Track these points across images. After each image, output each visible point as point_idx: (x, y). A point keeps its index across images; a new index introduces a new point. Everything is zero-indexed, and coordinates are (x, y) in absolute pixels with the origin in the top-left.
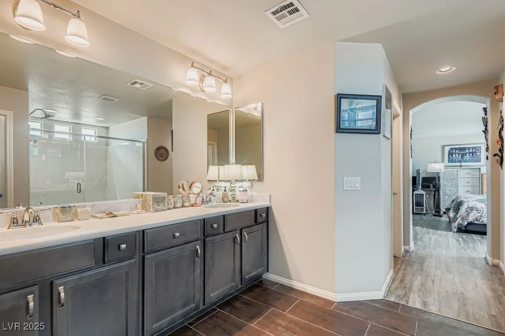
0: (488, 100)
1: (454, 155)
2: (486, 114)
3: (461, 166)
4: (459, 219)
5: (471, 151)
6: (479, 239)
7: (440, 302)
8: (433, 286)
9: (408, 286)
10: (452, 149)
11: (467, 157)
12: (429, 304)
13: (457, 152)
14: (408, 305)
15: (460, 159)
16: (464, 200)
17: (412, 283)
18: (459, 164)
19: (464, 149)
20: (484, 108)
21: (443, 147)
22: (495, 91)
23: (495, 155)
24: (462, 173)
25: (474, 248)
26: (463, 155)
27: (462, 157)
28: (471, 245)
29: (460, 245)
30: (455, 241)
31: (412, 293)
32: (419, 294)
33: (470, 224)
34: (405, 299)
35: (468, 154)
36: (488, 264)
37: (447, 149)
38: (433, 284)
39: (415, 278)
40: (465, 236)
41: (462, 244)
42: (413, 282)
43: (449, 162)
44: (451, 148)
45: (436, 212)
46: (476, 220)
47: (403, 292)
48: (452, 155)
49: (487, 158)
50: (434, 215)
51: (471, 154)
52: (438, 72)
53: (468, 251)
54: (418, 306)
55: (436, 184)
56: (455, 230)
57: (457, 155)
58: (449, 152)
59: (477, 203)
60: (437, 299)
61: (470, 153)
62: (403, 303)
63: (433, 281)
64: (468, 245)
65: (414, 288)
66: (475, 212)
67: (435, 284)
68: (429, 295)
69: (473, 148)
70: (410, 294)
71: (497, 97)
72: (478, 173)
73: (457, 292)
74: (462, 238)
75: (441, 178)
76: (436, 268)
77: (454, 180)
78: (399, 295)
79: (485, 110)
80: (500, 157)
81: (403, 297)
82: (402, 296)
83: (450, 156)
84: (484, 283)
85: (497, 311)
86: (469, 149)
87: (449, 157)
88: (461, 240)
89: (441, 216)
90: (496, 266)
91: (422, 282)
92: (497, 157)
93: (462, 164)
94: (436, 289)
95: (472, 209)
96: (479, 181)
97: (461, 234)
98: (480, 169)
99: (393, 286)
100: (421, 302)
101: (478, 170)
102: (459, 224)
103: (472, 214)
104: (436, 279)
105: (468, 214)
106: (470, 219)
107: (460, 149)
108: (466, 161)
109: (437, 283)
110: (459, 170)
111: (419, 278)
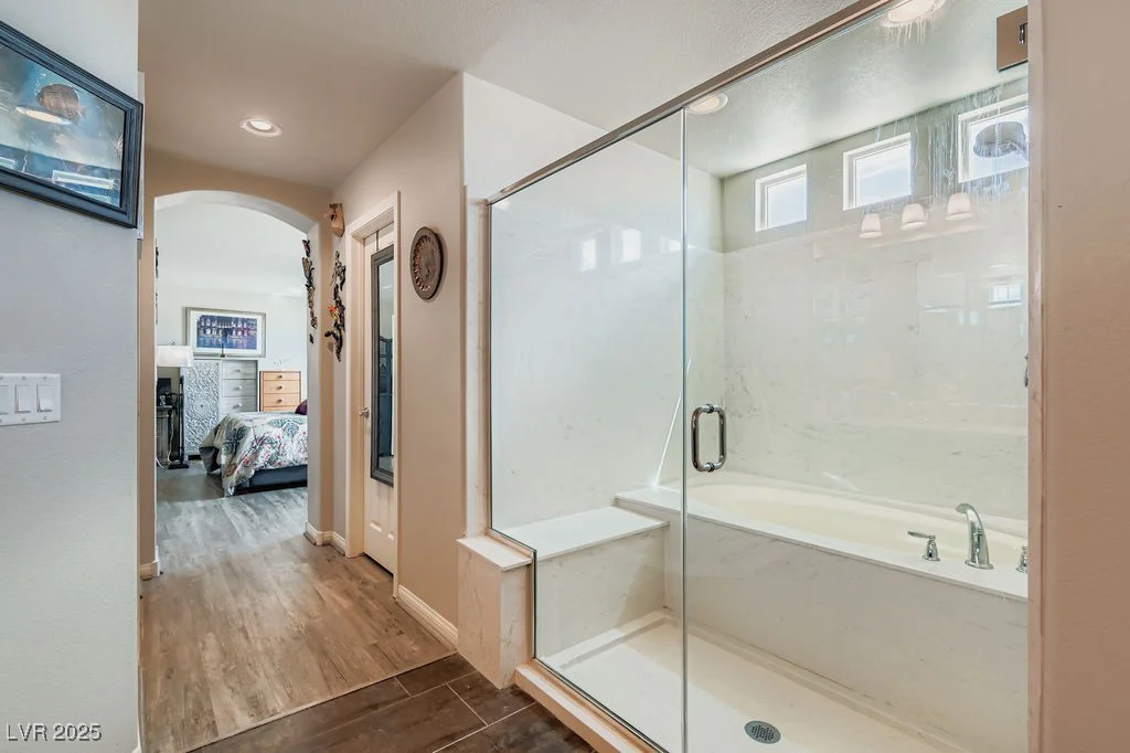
0: (316, 227)
1: (208, 332)
2: (308, 254)
3: (223, 356)
4: (239, 467)
5: (240, 326)
6: (277, 498)
7: (282, 675)
8: (249, 642)
9: (194, 677)
10: (204, 318)
11: (235, 337)
12: (265, 699)
13: (214, 325)
14: (222, 736)
15: (220, 340)
16: (248, 424)
17: (199, 662)
18: (219, 351)
19: (228, 320)
20: (304, 241)
21: (186, 311)
22: (331, 212)
23: (328, 335)
24: (226, 369)
25: (278, 520)
26: (227, 332)
27: (225, 335)
28: (271, 516)
29: (252, 521)
30: (240, 516)
31: (211, 694)
32: (232, 684)
33: (260, 472)
34: (204, 723)
35: (234, 332)
36: (315, 544)
37: (195, 317)
38: (247, 637)
39: (201, 645)
40: (252, 498)
41: (256, 517)
42: (200, 658)
43: (199, 345)
44: (203, 316)
45: (172, 458)
46: (270, 462)
47: (190, 706)
48: (205, 332)
49: (312, 340)
50: (172, 467)
51: (240, 333)
52: (244, 126)
53: (273, 530)
54: (245, 722)
55: (170, 394)
56: (231, 491)
57: (215, 333)
58: (199, 323)
59: (270, 429)
60: (272, 672)
61: (237, 330)
62: (206, 742)
63: (243, 630)
64: (267, 517)
65: (211, 675)
66: (266, 447)
67: (250, 635)
68: (251, 672)
69: (244, 321)
70: (208, 698)
71: (335, 225)
72: (253, 371)
73: (300, 632)
74: (250, 505)
75: (185, 380)
76: (235, 594)
77: (210, 383)
78: (183, 721)
79: (307, 244)
80: (337, 338)
81: (196, 720)
82: (193, 721)
83: (202, 332)
84: (329, 587)
85: (376, 635)
86: (236, 320)
87: (198, 334)
88: (248, 509)
89: (188, 467)
90: (328, 544)
91: (221, 649)
92: (332, 339)
93: (226, 351)
94: (259, 647)
95: (261, 441)
96: (253, 386)
97: (242, 497)
98: (256, 362)
99: (153, 705)
100: (245, 703)
101: (253, 365)
102: (241, 477)
103: (262, 453)
104: (247, 624)
105: (256, 454)
106: (261, 462)
107: (221, 320)
108: (231, 346)
109: (253, 632)
110: (220, 362)
111: (211, 639)
